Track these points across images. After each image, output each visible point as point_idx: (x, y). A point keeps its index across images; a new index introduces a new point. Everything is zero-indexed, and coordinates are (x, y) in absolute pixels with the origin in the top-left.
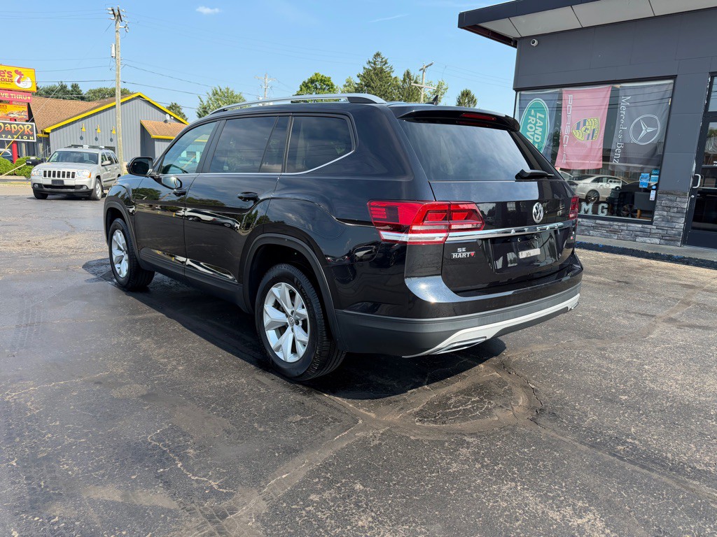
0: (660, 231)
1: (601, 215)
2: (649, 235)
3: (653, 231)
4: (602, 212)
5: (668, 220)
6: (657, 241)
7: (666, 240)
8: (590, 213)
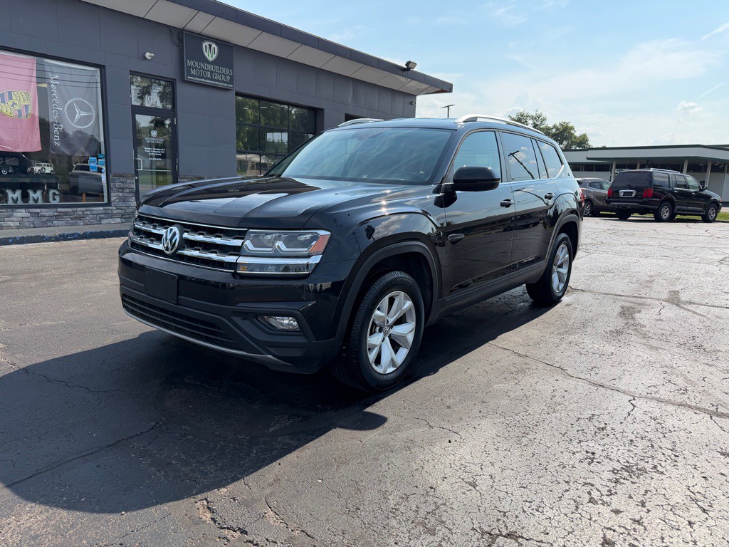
0: (120, 211)
1: (53, 202)
2: (112, 216)
3: (115, 212)
4: (54, 199)
5: (124, 200)
6: (119, 220)
7: (126, 218)
8: (40, 202)
